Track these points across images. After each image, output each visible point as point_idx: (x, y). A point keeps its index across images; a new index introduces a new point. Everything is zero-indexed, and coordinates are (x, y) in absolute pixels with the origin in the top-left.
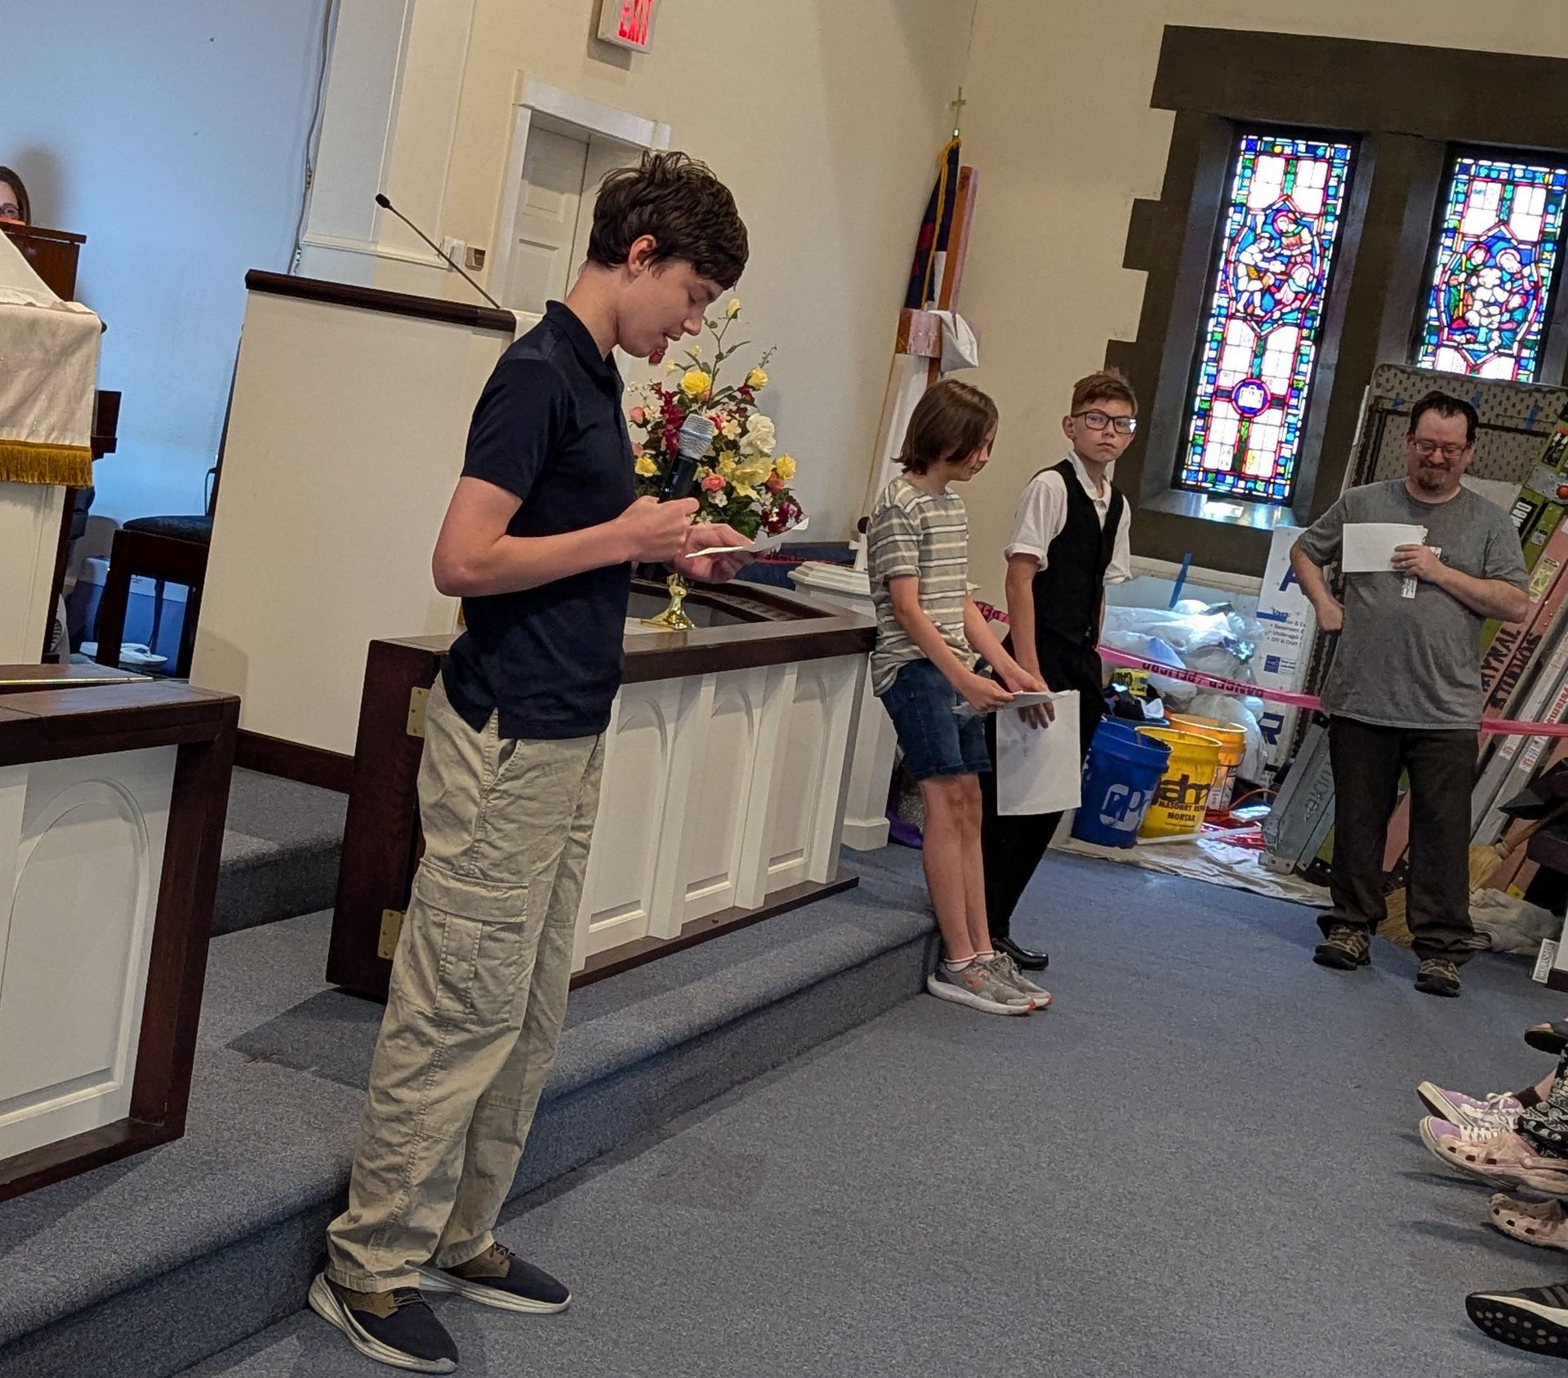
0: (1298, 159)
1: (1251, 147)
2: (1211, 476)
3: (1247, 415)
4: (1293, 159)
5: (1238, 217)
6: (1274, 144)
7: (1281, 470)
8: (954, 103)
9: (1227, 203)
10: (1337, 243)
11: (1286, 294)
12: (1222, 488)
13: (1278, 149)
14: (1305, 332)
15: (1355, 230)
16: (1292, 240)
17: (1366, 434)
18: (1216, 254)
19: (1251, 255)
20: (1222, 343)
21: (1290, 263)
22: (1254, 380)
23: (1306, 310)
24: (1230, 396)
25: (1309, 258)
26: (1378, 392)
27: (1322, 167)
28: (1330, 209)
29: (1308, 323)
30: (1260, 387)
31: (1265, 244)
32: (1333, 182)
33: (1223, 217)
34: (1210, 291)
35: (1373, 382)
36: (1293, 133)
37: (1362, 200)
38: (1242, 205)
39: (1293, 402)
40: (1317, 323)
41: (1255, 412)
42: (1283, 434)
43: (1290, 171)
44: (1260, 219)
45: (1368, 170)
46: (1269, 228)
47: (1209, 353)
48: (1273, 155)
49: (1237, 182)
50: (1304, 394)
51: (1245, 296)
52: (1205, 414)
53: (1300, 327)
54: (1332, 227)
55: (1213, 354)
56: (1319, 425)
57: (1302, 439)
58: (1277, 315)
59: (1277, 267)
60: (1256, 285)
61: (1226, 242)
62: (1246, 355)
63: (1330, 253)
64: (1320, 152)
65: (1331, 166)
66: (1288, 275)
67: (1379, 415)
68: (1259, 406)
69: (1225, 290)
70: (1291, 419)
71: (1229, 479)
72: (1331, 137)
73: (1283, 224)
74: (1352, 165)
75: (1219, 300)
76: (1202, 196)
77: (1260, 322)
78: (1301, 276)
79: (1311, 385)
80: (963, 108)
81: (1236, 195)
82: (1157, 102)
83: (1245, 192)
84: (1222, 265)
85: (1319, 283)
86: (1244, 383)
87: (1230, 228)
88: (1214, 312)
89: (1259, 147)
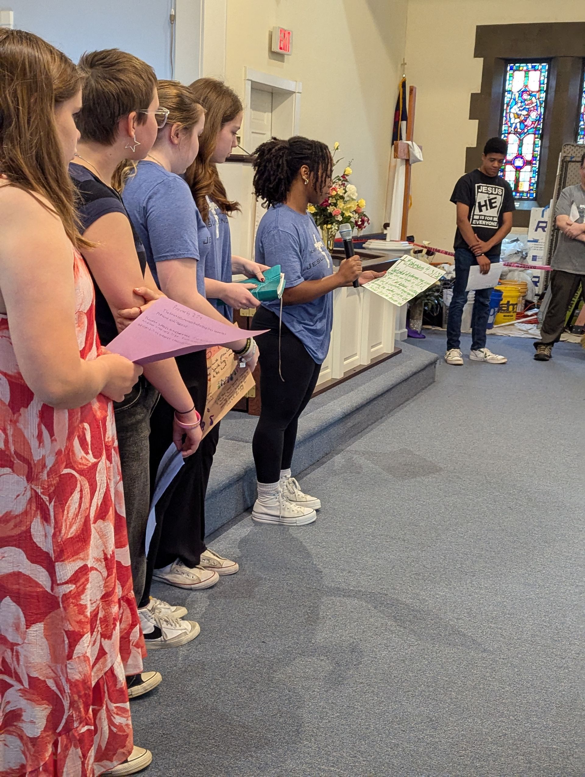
0: (529, 71)
1: (511, 69)
3: (518, 169)
4: (527, 71)
5: (509, 96)
7: (532, 188)
8: (402, 64)
9: (504, 91)
10: (546, 101)
11: (529, 122)
13: (521, 68)
14: (536, 136)
15: (552, 95)
16: (529, 102)
17: (561, 170)
18: (502, 110)
19: (515, 109)
21: (529, 111)
22: (519, 156)
23: (536, 127)
24: (511, 163)
25: (536, 108)
26: (565, 155)
27: (538, 73)
28: (542, 88)
29: (537, 132)
30: (522, 158)
31: (519, 105)
32: (542, 78)
33: (503, 97)
34: (501, 125)
35: (563, 151)
36: (526, 61)
37: (553, 83)
38: (510, 91)
39: (534, 162)
40: (541, 132)
42: (531, 174)
43: (526, 76)
44: (517, 96)
45: (554, 73)
46: (520, 98)
48: (519, 70)
49: (507, 83)
50: (538, 159)
51: (514, 125)
53: (535, 134)
54: (543, 95)
56: (544, 170)
57: (538, 175)
58: (526, 131)
59: (524, 112)
60: (518, 120)
61: (505, 106)
62: (516, 146)
63: (543, 105)
64: (536, 68)
65: (541, 72)
66: (528, 115)
67: (566, 163)
68: (522, 165)
69: (507, 124)
70: (534, 169)
72: (540, 61)
73: (525, 96)
74: (549, 71)
75: (504, 128)
76: (496, 90)
77: (520, 134)
78: (534, 115)
79: (540, 155)
80: (405, 66)
81: (508, 88)
82: (476, 55)
83: (510, 86)
84: (504, 114)
85: (540, 117)
86: (516, 157)
87: (506, 100)
88: (503, 132)
89: (514, 68)
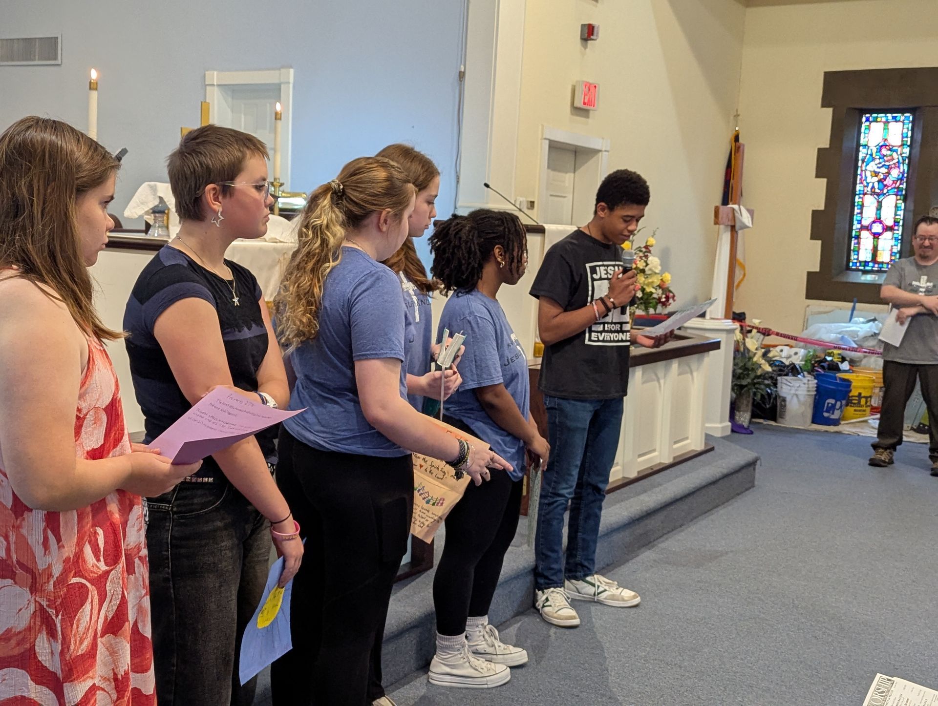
0: (889, 122)
1: (868, 120)
2: (863, 264)
3: (876, 236)
4: (887, 122)
5: (865, 151)
6: (877, 117)
7: (893, 258)
8: (735, 116)
9: (858, 145)
10: (909, 157)
11: (888, 181)
12: (867, 268)
13: (879, 119)
14: (899, 197)
15: (917, 150)
16: (889, 158)
18: (856, 167)
19: (872, 166)
20: (862, 206)
21: (889, 168)
22: (878, 220)
23: (898, 188)
24: (868, 228)
25: (897, 165)
27: (900, 124)
28: (905, 143)
29: (900, 193)
30: (881, 222)
31: (877, 161)
32: (905, 131)
33: (858, 151)
34: (855, 184)
36: (885, 111)
37: (919, 137)
38: (866, 145)
39: (896, 228)
40: (904, 193)
41: (879, 234)
42: (893, 242)
43: (886, 128)
44: (874, 150)
45: (920, 125)
46: (878, 154)
47: (856, 211)
48: (877, 122)
49: (862, 136)
50: (901, 224)
51: (870, 185)
52: (858, 237)
53: (896, 195)
54: (907, 150)
55: (859, 211)
57: (902, 243)
58: (885, 191)
59: (884, 170)
60: (876, 179)
61: (860, 162)
62: (873, 209)
63: (907, 161)
64: (898, 119)
65: (904, 124)
66: (889, 173)
68: (880, 231)
69: (861, 183)
70: (895, 236)
71: (871, 264)
72: (902, 111)
73: (884, 151)
74: (913, 122)
75: (859, 187)
76: (848, 144)
77: (878, 195)
78: (895, 173)
79: (904, 220)
80: (739, 118)
81: (862, 141)
82: (824, 104)
83: (866, 139)
84: (859, 172)
85: (903, 175)
86: (874, 222)
87: (861, 156)
88: (857, 193)
89: (871, 119)
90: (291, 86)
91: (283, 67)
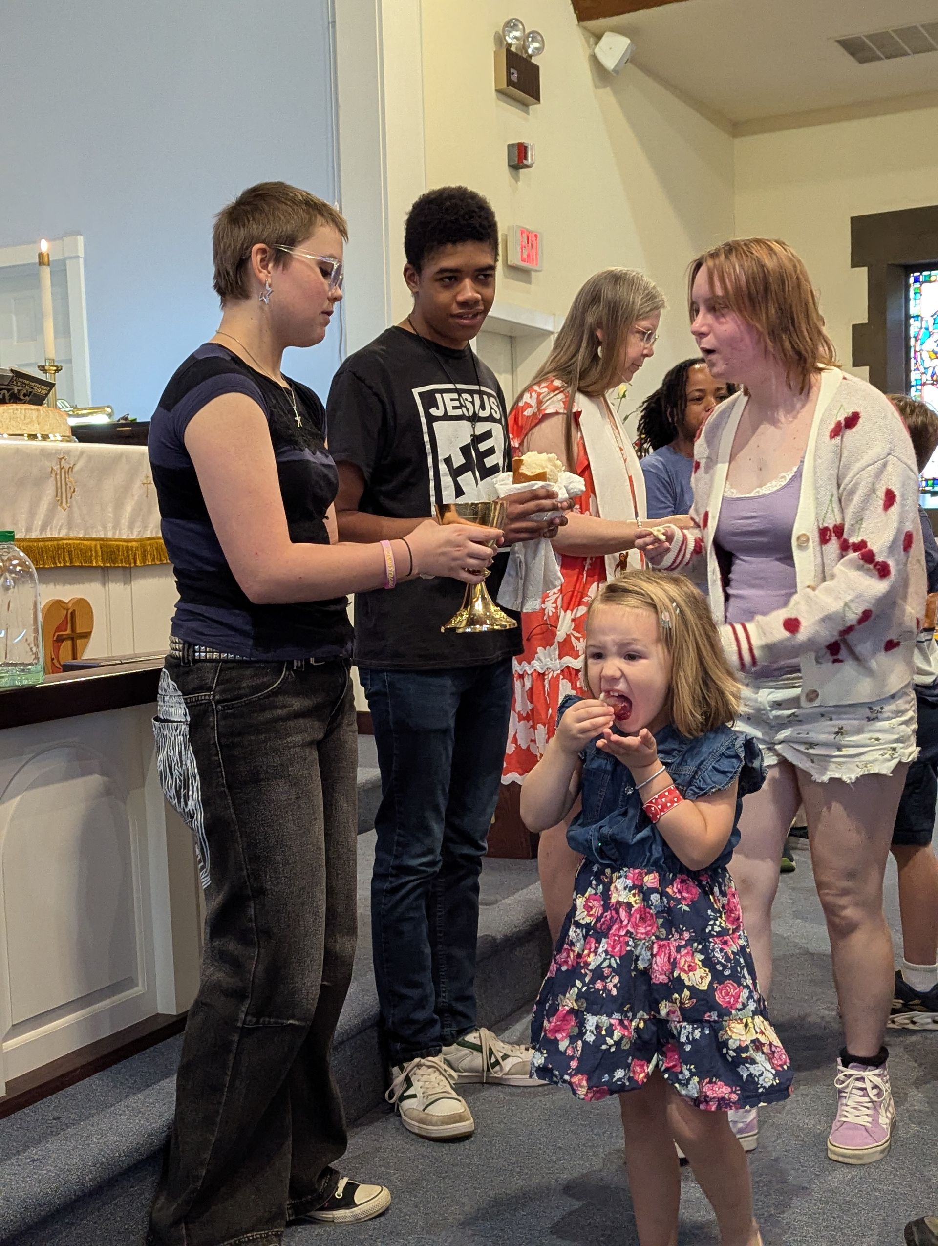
2: (931, 484)
5: (917, 324)
6: (930, 276)
9: (908, 317)
13: (933, 279)
18: (908, 348)
19: (929, 345)
33: (907, 326)
34: (908, 371)
38: (918, 316)
44: (931, 321)
48: (930, 282)
49: (912, 303)
51: (931, 372)
61: (912, 340)
69: (918, 369)
75: (914, 376)
76: (892, 316)
81: (913, 311)
82: (855, 264)
83: (918, 307)
84: (912, 355)
87: (913, 331)
88: (913, 383)
89: (922, 279)
90: (81, 261)
91: (67, 234)
